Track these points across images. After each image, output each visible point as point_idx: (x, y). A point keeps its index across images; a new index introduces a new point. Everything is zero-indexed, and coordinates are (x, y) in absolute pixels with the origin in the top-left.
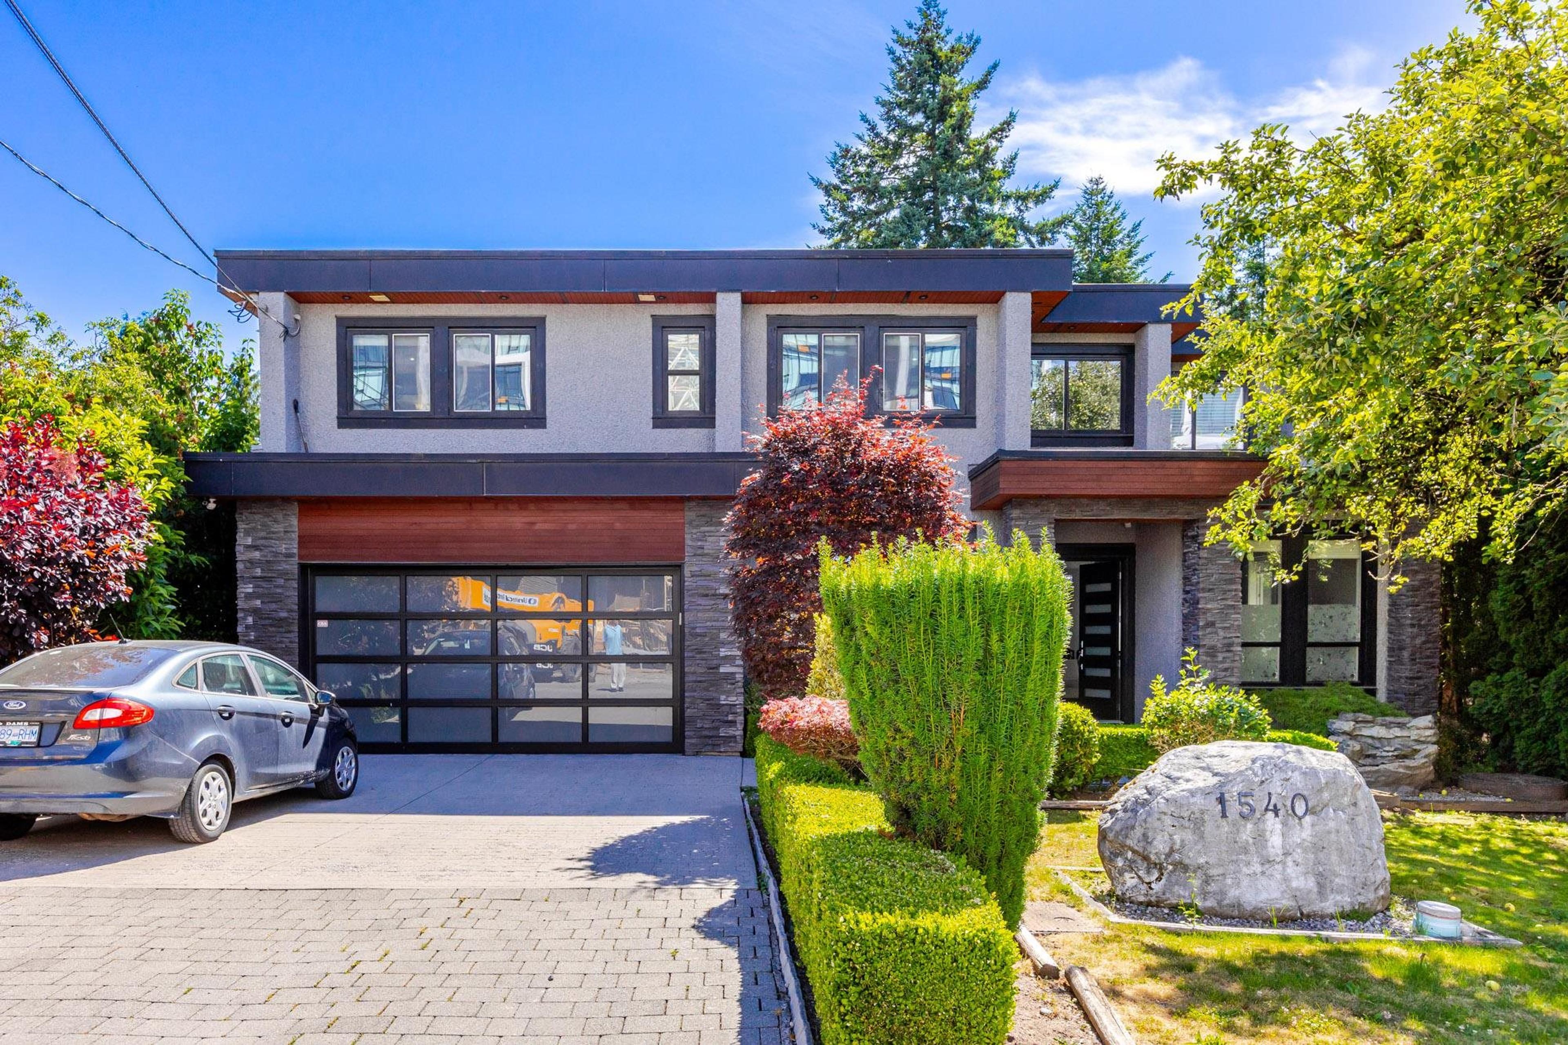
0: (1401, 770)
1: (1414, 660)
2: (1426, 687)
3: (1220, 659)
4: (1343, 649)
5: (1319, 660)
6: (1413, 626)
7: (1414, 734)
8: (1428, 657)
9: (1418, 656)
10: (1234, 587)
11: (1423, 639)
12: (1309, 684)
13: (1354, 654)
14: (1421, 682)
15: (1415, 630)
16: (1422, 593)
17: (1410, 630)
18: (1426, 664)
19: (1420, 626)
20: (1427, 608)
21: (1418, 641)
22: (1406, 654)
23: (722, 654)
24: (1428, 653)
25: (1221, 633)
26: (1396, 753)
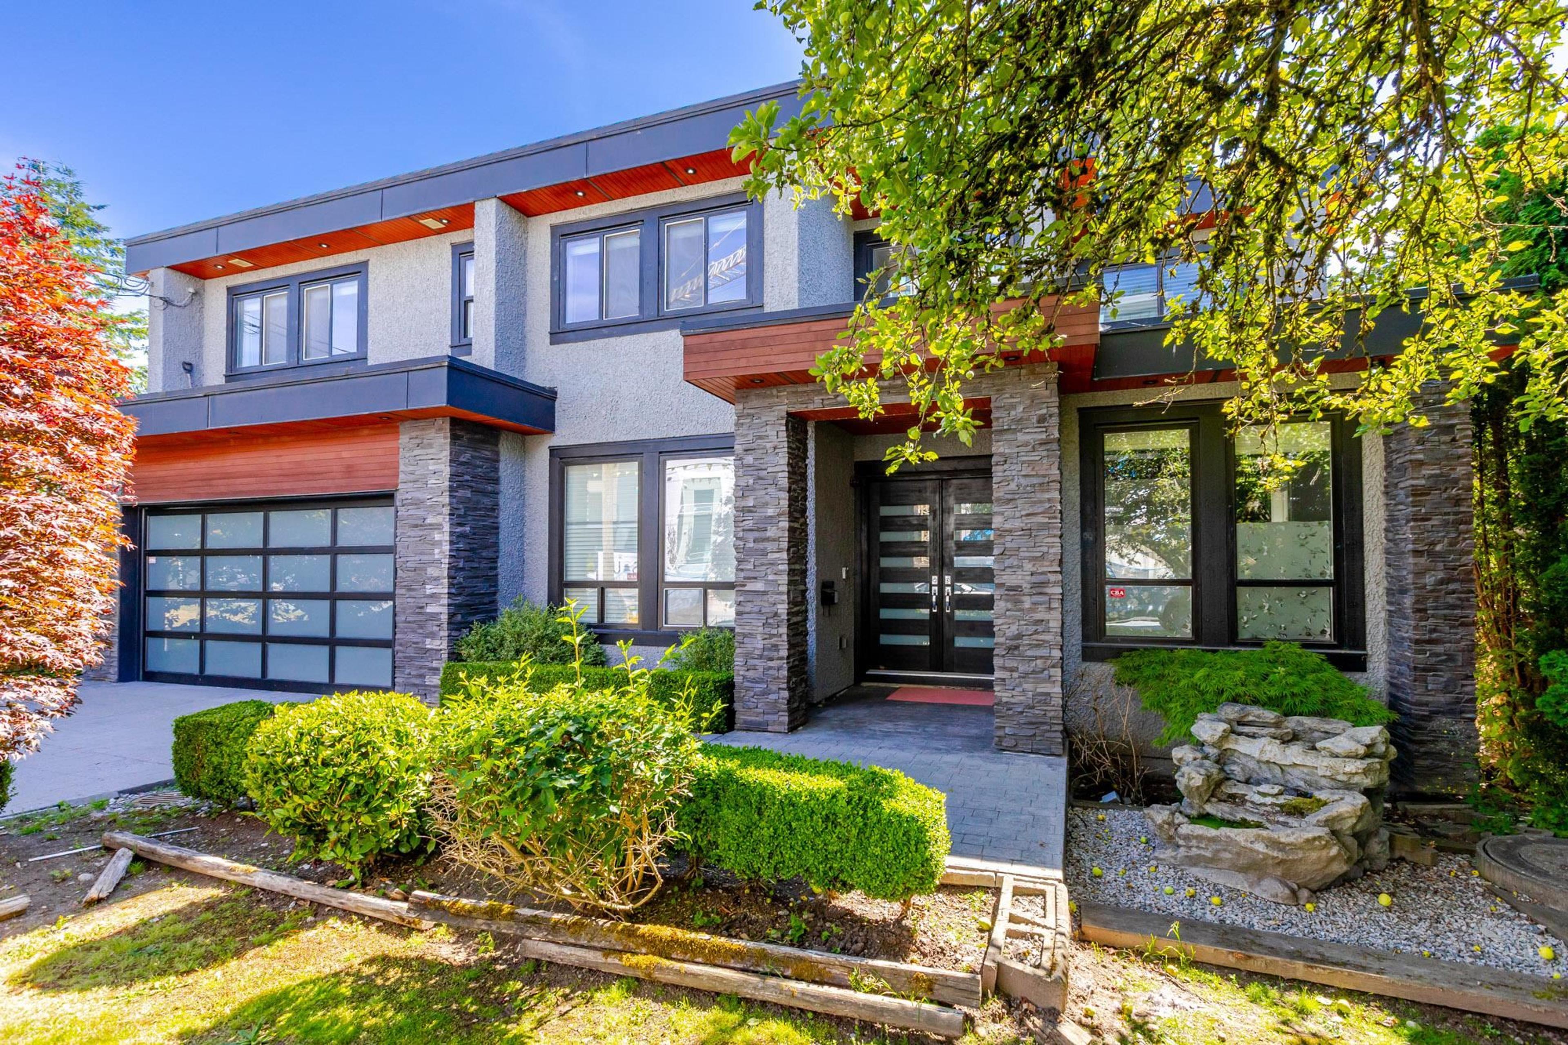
0: (1260, 847)
1: (1424, 610)
2: (1451, 658)
3: (1027, 605)
4: (1304, 591)
5: (1262, 607)
6: (1417, 553)
7: (1322, 765)
8: (1453, 607)
9: (1430, 603)
10: (1047, 496)
11: (1440, 575)
12: (1244, 644)
13: (1325, 598)
14: (1439, 649)
15: (1422, 560)
16: (1435, 496)
17: (1411, 560)
18: (1445, 618)
19: (1431, 554)
20: (1446, 524)
21: (1429, 580)
22: (1408, 601)
23: (428, 592)
24: (1451, 599)
25: (1028, 567)
26: (1281, 800)
